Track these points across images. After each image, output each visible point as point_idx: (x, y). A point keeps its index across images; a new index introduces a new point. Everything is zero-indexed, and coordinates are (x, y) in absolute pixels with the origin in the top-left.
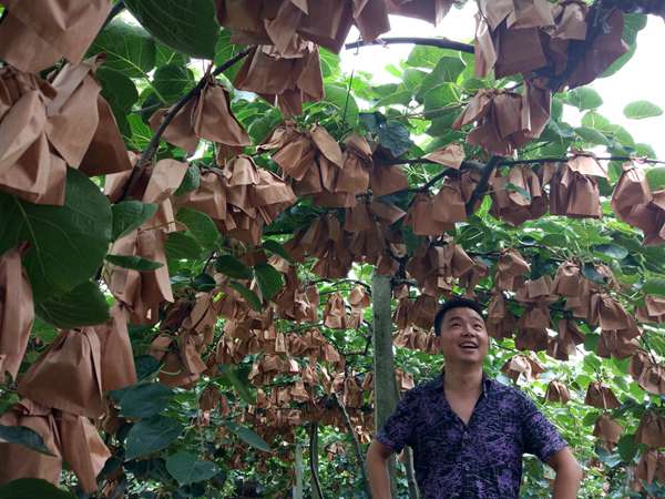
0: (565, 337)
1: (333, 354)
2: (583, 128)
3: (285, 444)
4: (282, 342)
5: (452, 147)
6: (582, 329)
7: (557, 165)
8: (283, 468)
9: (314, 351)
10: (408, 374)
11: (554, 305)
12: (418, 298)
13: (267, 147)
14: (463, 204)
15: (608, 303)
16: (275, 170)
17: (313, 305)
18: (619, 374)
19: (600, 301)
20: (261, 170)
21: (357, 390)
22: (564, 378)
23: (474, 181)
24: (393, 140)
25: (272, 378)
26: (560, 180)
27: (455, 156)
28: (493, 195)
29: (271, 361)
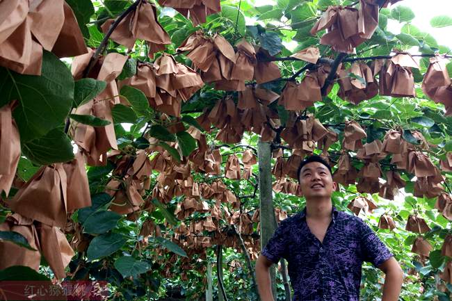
0: (392, 182)
1: (231, 197)
2: (402, 34)
3: (200, 260)
4: (197, 189)
5: (312, 49)
6: (403, 177)
7: (384, 61)
8: (199, 277)
9: (219, 195)
10: (284, 210)
11: (383, 160)
12: (289, 157)
13: (183, 49)
14: (319, 88)
15: (421, 158)
16: (190, 65)
17: (218, 163)
18: (429, 209)
19: (415, 156)
20: (180, 65)
21: (249, 223)
22: (391, 213)
23: (327, 72)
24: (270, 45)
25: (190, 214)
26: (386, 71)
27: (314, 55)
28: (340, 82)
29: (189, 202)
